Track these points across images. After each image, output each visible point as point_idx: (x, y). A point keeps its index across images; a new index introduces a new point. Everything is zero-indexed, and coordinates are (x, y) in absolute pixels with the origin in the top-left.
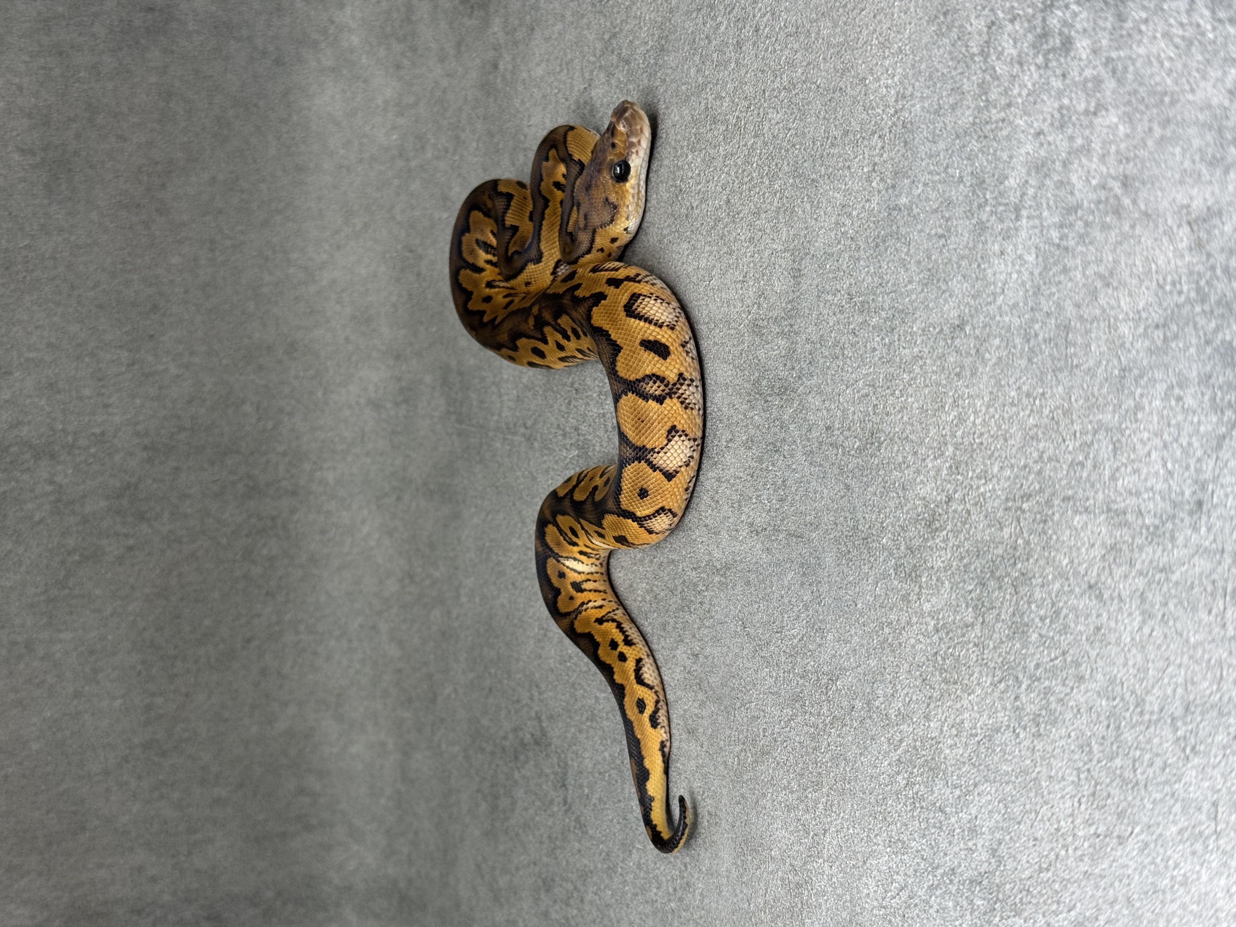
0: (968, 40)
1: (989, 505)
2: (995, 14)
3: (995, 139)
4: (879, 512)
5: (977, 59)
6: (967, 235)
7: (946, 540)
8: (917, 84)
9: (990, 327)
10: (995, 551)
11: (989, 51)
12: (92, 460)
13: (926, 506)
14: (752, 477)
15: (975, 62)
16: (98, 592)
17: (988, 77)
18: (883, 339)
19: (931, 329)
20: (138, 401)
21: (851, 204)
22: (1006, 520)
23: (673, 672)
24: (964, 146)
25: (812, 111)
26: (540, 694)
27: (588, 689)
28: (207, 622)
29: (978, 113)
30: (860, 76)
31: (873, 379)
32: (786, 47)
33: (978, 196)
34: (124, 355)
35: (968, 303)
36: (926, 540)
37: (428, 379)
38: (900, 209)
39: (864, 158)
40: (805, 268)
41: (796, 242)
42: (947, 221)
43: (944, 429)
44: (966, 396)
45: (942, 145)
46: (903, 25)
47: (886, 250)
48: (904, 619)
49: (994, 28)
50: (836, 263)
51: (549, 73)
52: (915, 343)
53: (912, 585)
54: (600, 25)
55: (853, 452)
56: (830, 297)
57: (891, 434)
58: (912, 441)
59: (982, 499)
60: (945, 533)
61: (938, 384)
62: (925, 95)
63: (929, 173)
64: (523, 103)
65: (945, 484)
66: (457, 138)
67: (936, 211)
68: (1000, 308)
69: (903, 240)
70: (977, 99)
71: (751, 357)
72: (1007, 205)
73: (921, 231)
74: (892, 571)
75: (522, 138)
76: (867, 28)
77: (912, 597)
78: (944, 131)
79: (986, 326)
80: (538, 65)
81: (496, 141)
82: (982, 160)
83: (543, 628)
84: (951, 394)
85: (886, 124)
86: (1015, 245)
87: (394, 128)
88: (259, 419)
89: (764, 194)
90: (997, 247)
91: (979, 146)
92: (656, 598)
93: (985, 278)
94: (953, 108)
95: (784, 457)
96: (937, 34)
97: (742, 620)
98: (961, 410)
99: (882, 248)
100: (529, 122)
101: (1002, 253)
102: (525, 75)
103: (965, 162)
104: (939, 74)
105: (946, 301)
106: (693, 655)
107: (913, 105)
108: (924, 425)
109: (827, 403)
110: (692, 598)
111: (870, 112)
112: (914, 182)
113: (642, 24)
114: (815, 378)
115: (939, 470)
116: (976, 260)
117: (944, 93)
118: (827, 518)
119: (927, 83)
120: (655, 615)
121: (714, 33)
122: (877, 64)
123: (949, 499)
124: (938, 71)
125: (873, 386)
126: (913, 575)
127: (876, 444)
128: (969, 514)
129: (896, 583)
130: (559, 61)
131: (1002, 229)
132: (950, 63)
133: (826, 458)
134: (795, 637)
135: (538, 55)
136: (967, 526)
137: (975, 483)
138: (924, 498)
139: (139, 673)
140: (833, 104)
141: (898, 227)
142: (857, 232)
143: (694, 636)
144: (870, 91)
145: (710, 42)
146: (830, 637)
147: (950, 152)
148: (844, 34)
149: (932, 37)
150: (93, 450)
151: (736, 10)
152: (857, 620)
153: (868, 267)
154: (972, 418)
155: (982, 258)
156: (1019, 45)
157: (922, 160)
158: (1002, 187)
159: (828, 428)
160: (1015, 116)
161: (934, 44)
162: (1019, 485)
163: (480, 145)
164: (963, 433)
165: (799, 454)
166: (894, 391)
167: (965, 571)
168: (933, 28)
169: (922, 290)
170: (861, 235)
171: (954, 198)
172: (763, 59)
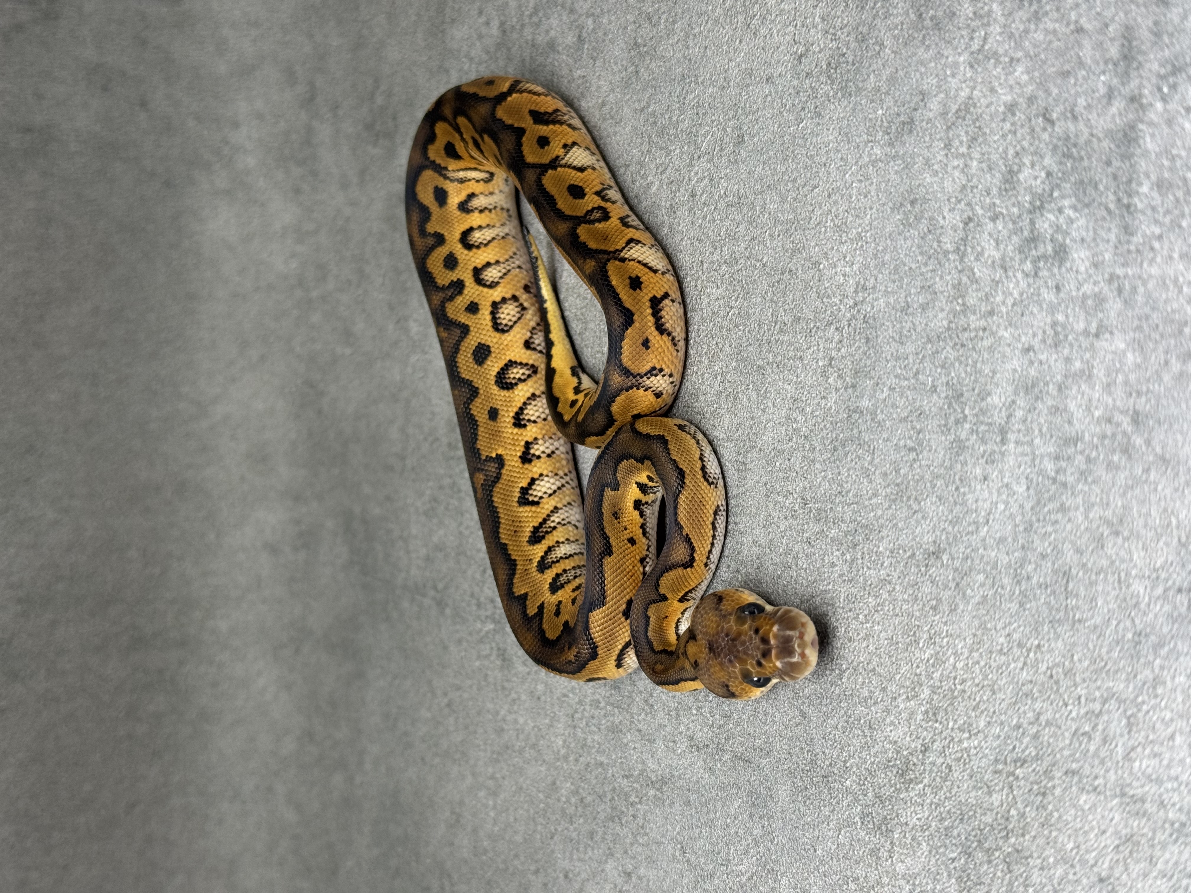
0: (940, 234)
1: (975, 764)
2: (972, 209)
4: (842, 749)
7: (922, 795)
8: (880, 276)
9: (973, 560)
10: (983, 818)
11: (966, 250)
13: (898, 752)
15: (948, 260)
17: (965, 279)
18: (843, 554)
19: (901, 552)
21: (804, 399)
22: (996, 784)
25: (758, 291)
29: (954, 317)
32: (728, 218)
33: (955, 410)
36: (899, 791)
37: (330, 524)
38: (862, 412)
39: (819, 350)
40: (752, 462)
41: (740, 432)
42: (919, 433)
43: (918, 667)
45: (910, 348)
46: (863, 209)
47: (846, 455)
48: (873, 877)
49: (971, 225)
52: (882, 565)
53: (883, 840)
56: (780, 499)
59: (965, 755)
60: (921, 786)
61: (910, 615)
62: (889, 289)
63: (896, 377)
67: (905, 419)
68: (984, 540)
69: (866, 448)
72: (990, 424)
74: (857, 818)
76: (821, 208)
78: (912, 331)
79: (967, 558)
82: (958, 371)
85: (844, 315)
86: (1001, 472)
87: (293, 255)
89: (703, 374)
90: (978, 471)
93: (964, 503)
94: (924, 308)
96: (903, 224)
97: (681, 843)
98: (938, 649)
99: (840, 452)
101: (985, 479)
103: (939, 370)
104: (907, 268)
105: (918, 522)
106: (625, 873)
107: (877, 299)
108: (894, 659)
110: (624, 809)
111: (825, 300)
116: (953, 482)
117: (913, 291)
118: (779, 746)
119: (892, 277)
120: (581, 820)
123: (926, 749)
124: (905, 265)
127: (837, 672)
128: (950, 771)
129: (863, 834)
131: (985, 452)
132: (920, 258)
134: (743, 874)
136: (948, 783)
137: (957, 735)
138: (896, 742)
140: (782, 287)
141: (860, 432)
142: (811, 431)
143: (626, 852)
146: (785, 881)
147: (920, 357)
148: (794, 210)
149: (897, 226)
151: (669, 170)
152: (817, 868)
154: (952, 660)
155: (961, 480)
156: (1002, 247)
157: (887, 361)
158: (984, 404)
160: (998, 326)
161: (900, 234)
162: (1011, 747)
164: (942, 674)
166: (858, 614)
168: (898, 217)
169: (890, 506)
171: (927, 409)
172: (700, 226)
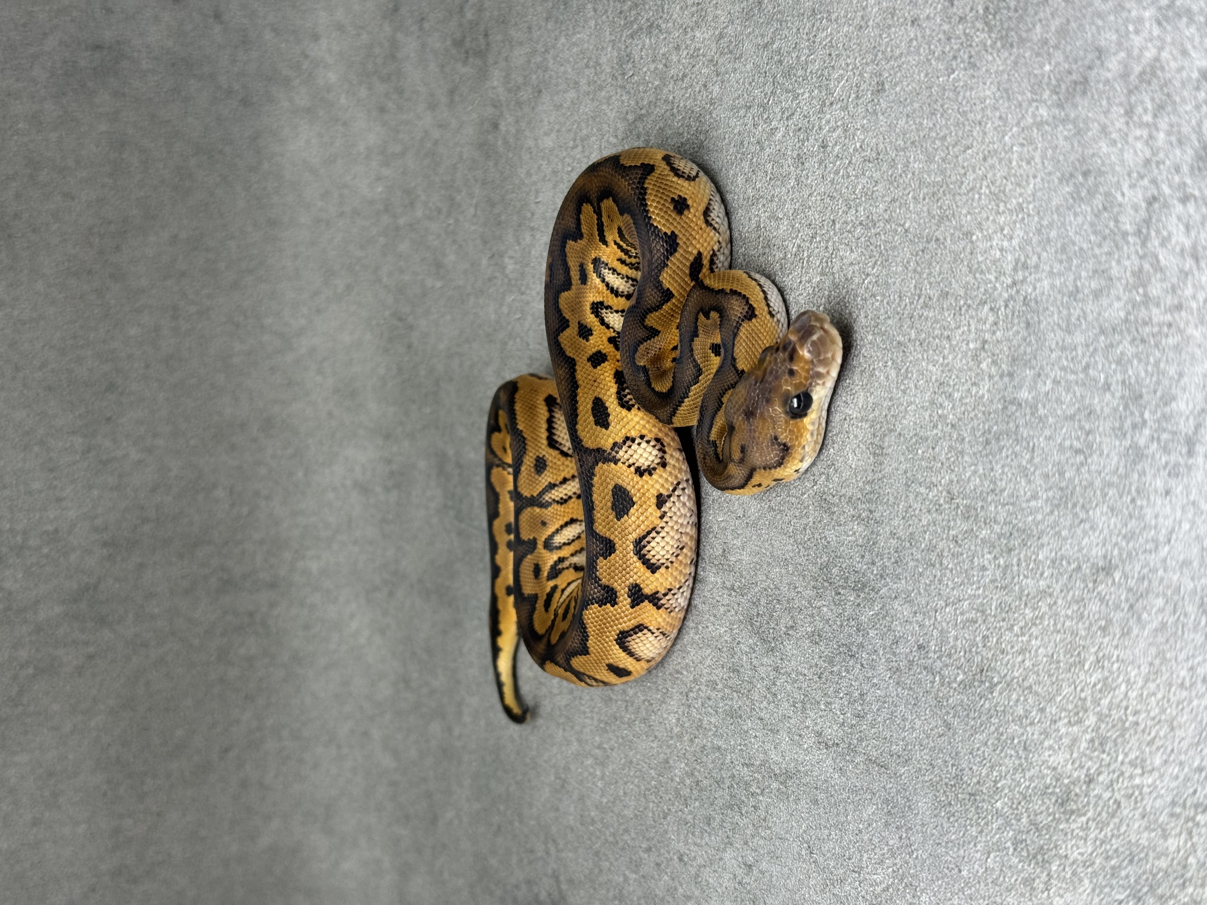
3: (1157, 346)
5: (1131, 239)
6: (1116, 459)
12: (45, 561)
14: (820, 678)
16: (56, 707)
20: (95, 492)
23: (721, 877)
24: (1112, 346)
26: (558, 851)
27: (616, 863)
28: (179, 733)
30: (965, 229)
31: (982, 605)
34: (78, 441)
35: (1116, 544)
44: (1115, 658)
50: (930, 450)
51: (561, 147)
54: (623, 102)
55: (955, 685)
57: (1008, 678)
58: (1037, 694)
64: (529, 174)
65: (1084, 759)
66: (452, 199)
70: (1130, 291)
71: (817, 536)
73: (1050, 438)
75: (529, 215)
77: (1039, 884)
80: (546, 134)
81: (496, 211)
83: (560, 778)
84: (1093, 650)
88: (233, 505)
91: (1134, 350)
92: (697, 785)
95: (862, 665)
100: (536, 198)
102: (530, 143)
109: (919, 617)
112: (1039, 375)
113: (675, 111)
114: (903, 582)
115: (1075, 741)
121: (768, 139)
122: (988, 218)
125: (983, 612)
126: (1039, 857)
130: (572, 135)
133: (919, 682)
135: (546, 123)
139: (105, 794)
144: (978, 250)
145: (762, 149)
150: (45, 550)
153: (975, 465)
159: (920, 647)
163: (479, 213)
165: (881, 668)
167: (1113, 875)
170: (965, 425)
